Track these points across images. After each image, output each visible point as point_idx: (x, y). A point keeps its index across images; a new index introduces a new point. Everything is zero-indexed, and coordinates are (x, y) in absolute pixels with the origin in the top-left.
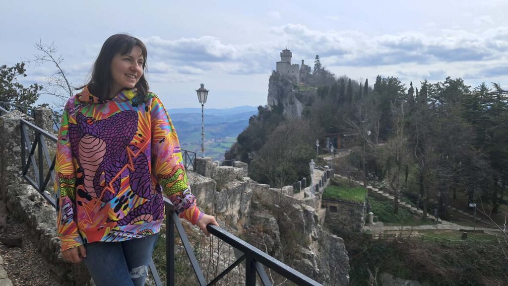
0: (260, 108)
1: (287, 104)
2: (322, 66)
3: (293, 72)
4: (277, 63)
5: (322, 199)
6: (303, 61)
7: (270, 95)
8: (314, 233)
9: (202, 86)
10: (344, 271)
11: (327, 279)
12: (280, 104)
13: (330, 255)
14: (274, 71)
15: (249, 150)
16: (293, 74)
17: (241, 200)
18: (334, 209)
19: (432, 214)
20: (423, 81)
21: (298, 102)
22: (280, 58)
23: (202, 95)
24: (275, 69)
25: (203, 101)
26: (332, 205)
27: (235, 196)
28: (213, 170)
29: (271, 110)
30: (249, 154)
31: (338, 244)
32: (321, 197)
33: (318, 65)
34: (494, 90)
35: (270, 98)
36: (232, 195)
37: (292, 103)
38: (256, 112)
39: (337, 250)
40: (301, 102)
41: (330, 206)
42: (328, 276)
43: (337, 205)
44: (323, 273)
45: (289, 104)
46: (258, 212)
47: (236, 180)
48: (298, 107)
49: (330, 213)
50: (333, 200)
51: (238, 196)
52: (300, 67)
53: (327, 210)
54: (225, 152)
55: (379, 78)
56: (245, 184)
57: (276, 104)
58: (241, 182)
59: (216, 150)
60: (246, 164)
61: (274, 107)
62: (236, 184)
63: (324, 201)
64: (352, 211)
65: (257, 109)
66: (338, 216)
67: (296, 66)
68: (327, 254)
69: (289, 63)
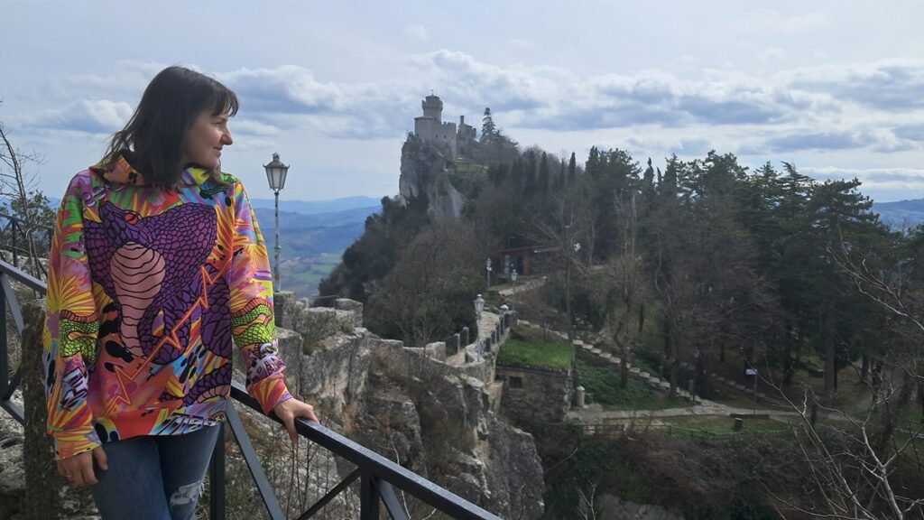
0: (385, 200)
1: (434, 195)
2: (497, 128)
3: (445, 137)
4: (417, 119)
5: (497, 364)
6: (462, 117)
7: (403, 177)
8: (483, 427)
9: (276, 157)
10: (534, 492)
11: (506, 508)
12: (422, 195)
13: (510, 464)
14: (410, 135)
15: (365, 278)
16: (445, 140)
17: (350, 371)
18: (516, 382)
19: (685, 388)
20: (670, 157)
21: (455, 191)
22: (422, 111)
23: (277, 174)
24: (412, 130)
25: (277, 186)
26: (514, 374)
27: (339, 362)
28: (297, 315)
29: (405, 204)
30: (364, 284)
31: (524, 445)
32: (494, 361)
33: (489, 126)
34: (786, 174)
35: (403, 183)
36: (334, 361)
37: (444, 193)
38: (378, 208)
39: (522, 454)
40: (460, 190)
41: (511, 378)
42: (507, 503)
43: (522, 375)
44: (498, 498)
45: (437, 196)
46: (381, 392)
47: (340, 332)
48: (454, 200)
49: (511, 389)
50: (516, 366)
51: (345, 363)
52: (457, 128)
53: (504, 384)
54: (320, 282)
55: (594, 151)
56: (357, 340)
57: (415, 193)
58: (350, 337)
59: (301, 277)
60: (359, 303)
61: (411, 199)
62: (341, 340)
63: (500, 367)
64: (547, 385)
65: (380, 203)
66: (524, 394)
67: (451, 126)
68: (504, 463)
69: (437, 120)
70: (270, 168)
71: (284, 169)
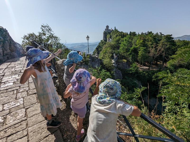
0: (101, 40)
2: (116, 29)
3: (109, 31)
4: (105, 29)
5: (116, 62)
6: (112, 28)
12: (106, 39)
25: (88, 40)
28: (91, 57)
29: (104, 41)
31: (120, 72)
43: (120, 63)
53: (117, 65)
55: (130, 32)
66: (120, 66)
69: (108, 29)
70: (87, 37)
71: (89, 37)
